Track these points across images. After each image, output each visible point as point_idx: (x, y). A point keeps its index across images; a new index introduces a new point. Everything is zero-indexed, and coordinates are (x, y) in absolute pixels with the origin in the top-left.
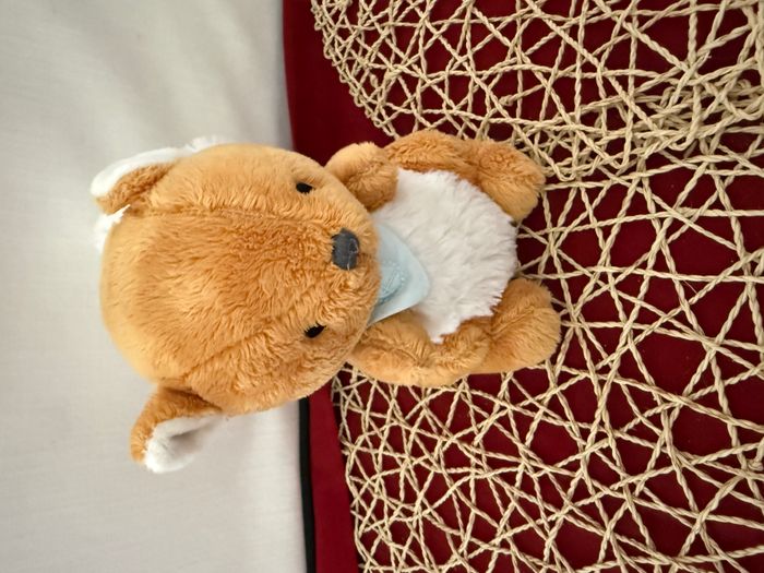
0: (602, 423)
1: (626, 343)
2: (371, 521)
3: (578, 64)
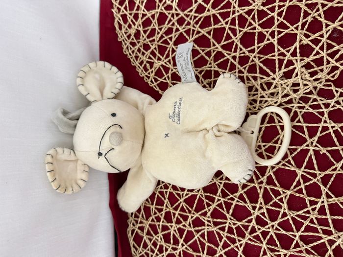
0: (261, 203)
1: (269, 172)
2: (157, 255)
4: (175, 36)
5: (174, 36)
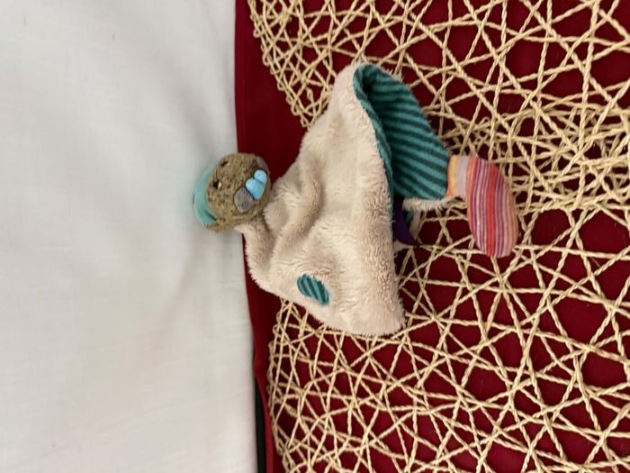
0: (526, 368)
1: (545, 305)
2: (322, 452)
4: (370, 35)
5: (368, 34)
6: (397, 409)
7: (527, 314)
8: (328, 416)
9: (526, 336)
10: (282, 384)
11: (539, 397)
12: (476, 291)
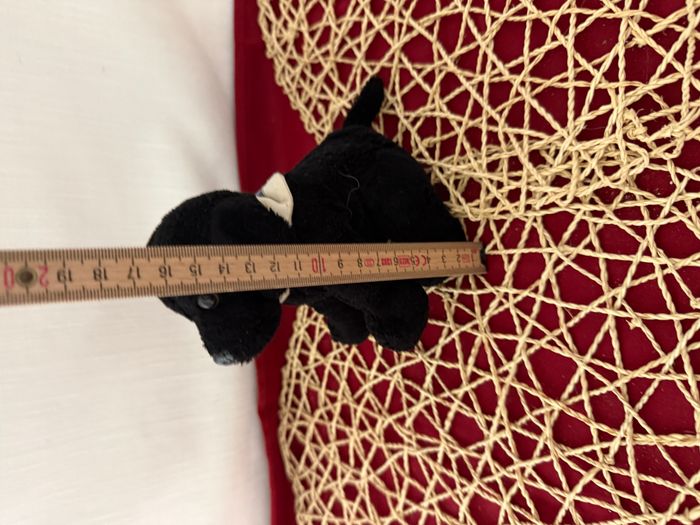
0: (502, 418)
1: (520, 355)
3: (484, 118)
4: (366, 40)
6: (391, 446)
7: (504, 361)
8: (334, 446)
9: (502, 385)
10: (294, 410)
11: (513, 450)
12: (458, 332)
